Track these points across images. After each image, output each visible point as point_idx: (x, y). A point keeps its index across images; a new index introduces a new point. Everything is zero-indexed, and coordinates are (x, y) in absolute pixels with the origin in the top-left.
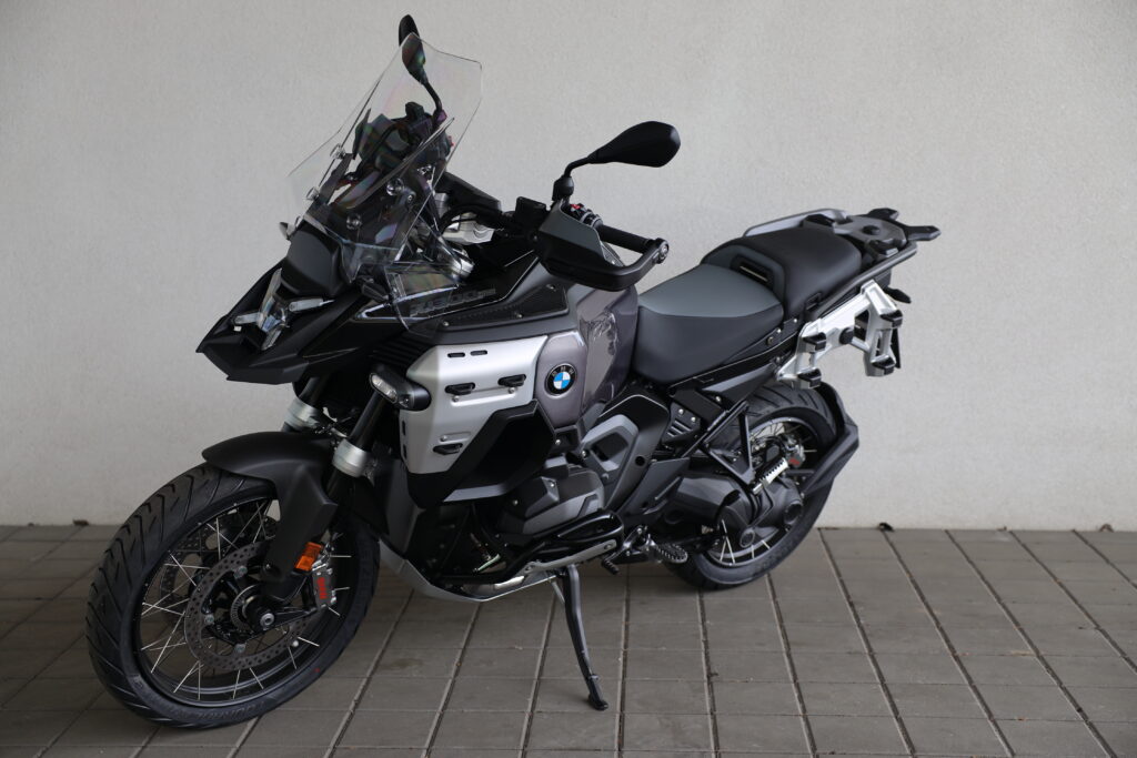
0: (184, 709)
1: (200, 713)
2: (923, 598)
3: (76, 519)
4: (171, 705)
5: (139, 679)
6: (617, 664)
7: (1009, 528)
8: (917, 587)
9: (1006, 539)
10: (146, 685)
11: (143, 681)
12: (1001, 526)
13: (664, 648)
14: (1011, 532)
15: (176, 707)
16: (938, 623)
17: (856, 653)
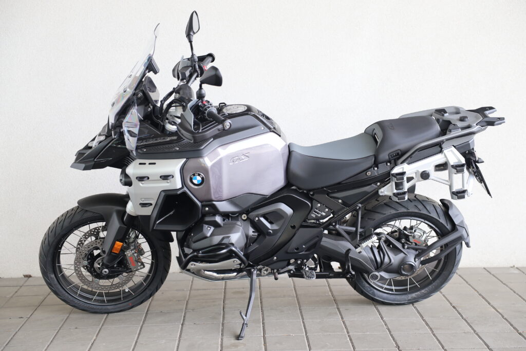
0: (70, 297)
1: (76, 301)
2: (489, 303)
3: (25, 274)
4: (64, 292)
5: (53, 276)
6: (347, 342)
7: (516, 266)
8: (483, 298)
9: (517, 271)
10: (55, 280)
11: (55, 278)
12: (512, 266)
13: (368, 333)
14: (517, 268)
15: (67, 294)
16: (503, 317)
17: (468, 333)
